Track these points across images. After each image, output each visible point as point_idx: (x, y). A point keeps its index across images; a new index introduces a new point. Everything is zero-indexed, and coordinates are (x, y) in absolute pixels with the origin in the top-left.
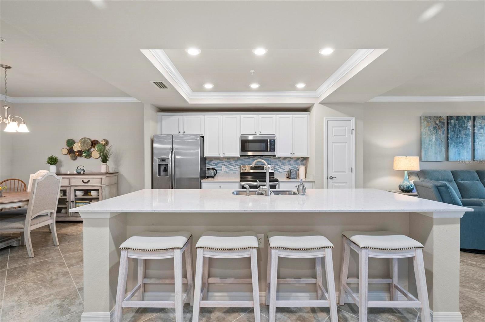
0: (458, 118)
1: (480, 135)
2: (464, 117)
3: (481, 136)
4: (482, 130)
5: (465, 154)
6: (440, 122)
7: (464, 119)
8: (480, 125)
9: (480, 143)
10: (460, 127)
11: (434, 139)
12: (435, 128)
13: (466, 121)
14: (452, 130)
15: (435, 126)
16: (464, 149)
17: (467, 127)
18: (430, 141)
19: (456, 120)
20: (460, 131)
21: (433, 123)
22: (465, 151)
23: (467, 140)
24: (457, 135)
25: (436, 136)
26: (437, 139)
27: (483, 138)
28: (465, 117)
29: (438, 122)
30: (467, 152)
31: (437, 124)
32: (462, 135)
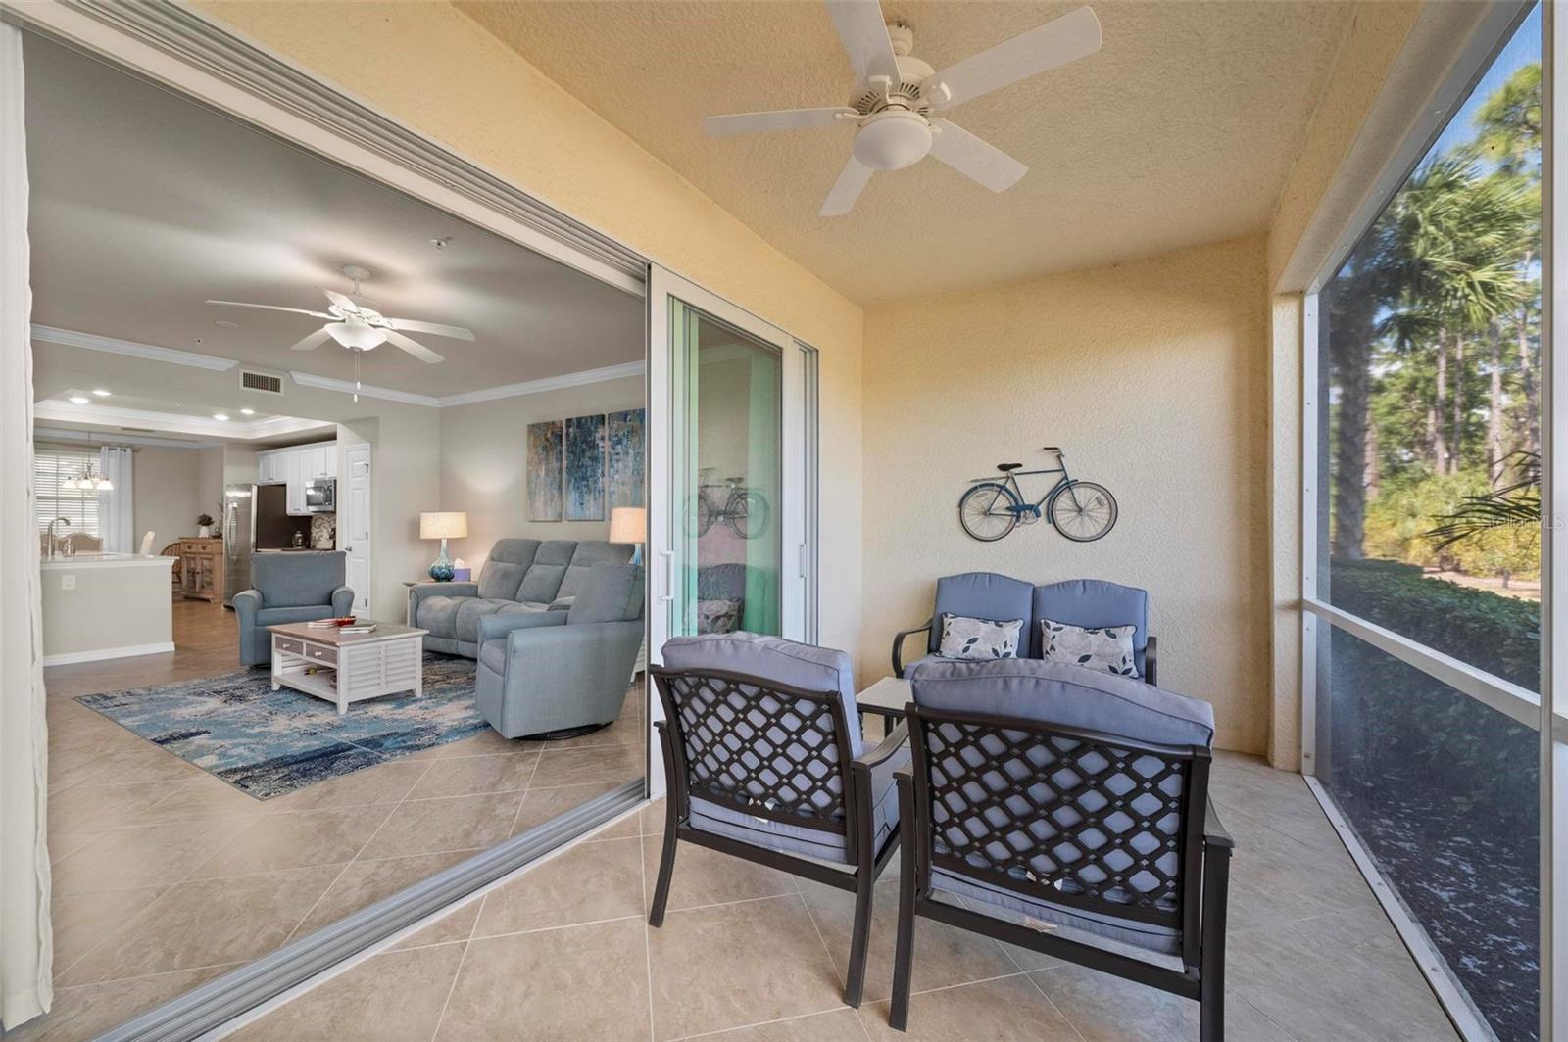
0: (579, 420)
1: (616, 457)
2: (589, 420)
3: (618, 461)
4: (620, 446)
5: (592, 503)
6: (552, 433)
7: (589, 423)
8: (617, 435)
9: (617, 477)
10: (582, 442)
11: (543, 473)
12: (545, 448)
13: (592, 428)
14: (571, 450)
15: (546, 443)
16: (590, 493)
17: (594, 440)
18: (538, 476)
19: (578, 427)
20: (583, 451)
21: (543, 439)
22: (592, 498)
23: (594, 471)
24: (579, 461)
25: (546, 465)
26: (547, 474)
27: (620, 464)
28: (591, 417)
29: (549, 435)
30: (595, 499)
31: (547, 440)
32: (586, 461)
